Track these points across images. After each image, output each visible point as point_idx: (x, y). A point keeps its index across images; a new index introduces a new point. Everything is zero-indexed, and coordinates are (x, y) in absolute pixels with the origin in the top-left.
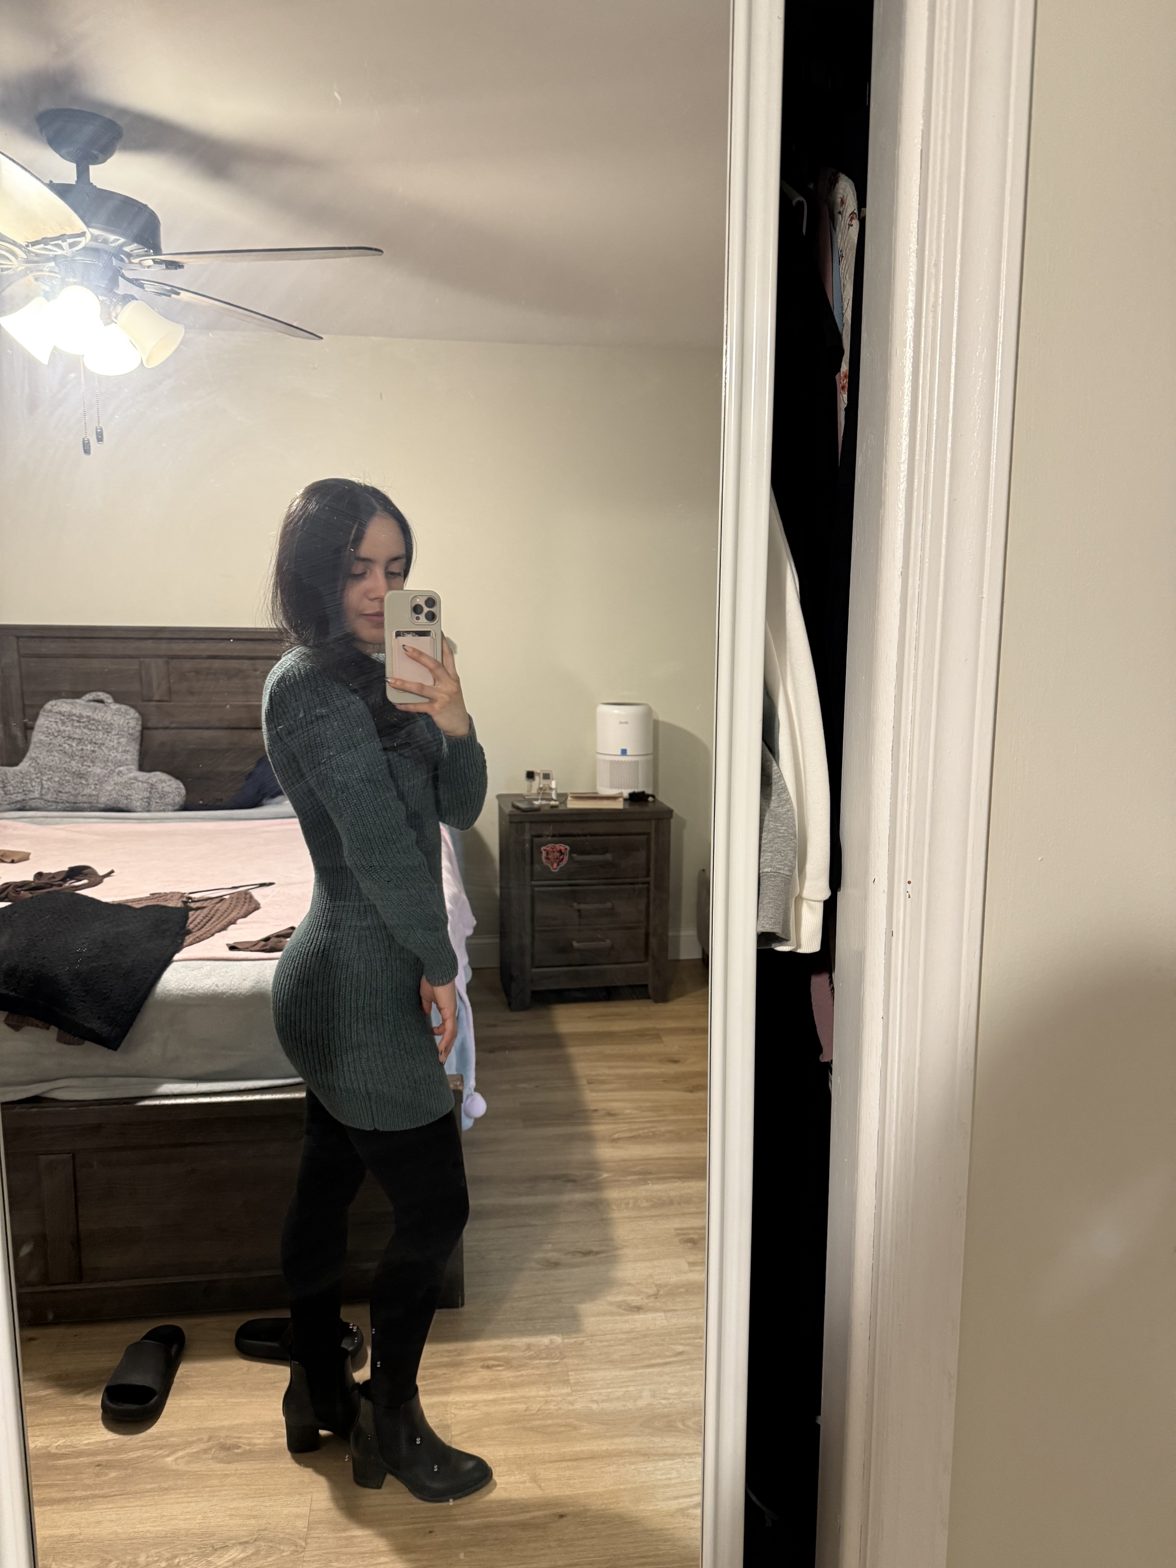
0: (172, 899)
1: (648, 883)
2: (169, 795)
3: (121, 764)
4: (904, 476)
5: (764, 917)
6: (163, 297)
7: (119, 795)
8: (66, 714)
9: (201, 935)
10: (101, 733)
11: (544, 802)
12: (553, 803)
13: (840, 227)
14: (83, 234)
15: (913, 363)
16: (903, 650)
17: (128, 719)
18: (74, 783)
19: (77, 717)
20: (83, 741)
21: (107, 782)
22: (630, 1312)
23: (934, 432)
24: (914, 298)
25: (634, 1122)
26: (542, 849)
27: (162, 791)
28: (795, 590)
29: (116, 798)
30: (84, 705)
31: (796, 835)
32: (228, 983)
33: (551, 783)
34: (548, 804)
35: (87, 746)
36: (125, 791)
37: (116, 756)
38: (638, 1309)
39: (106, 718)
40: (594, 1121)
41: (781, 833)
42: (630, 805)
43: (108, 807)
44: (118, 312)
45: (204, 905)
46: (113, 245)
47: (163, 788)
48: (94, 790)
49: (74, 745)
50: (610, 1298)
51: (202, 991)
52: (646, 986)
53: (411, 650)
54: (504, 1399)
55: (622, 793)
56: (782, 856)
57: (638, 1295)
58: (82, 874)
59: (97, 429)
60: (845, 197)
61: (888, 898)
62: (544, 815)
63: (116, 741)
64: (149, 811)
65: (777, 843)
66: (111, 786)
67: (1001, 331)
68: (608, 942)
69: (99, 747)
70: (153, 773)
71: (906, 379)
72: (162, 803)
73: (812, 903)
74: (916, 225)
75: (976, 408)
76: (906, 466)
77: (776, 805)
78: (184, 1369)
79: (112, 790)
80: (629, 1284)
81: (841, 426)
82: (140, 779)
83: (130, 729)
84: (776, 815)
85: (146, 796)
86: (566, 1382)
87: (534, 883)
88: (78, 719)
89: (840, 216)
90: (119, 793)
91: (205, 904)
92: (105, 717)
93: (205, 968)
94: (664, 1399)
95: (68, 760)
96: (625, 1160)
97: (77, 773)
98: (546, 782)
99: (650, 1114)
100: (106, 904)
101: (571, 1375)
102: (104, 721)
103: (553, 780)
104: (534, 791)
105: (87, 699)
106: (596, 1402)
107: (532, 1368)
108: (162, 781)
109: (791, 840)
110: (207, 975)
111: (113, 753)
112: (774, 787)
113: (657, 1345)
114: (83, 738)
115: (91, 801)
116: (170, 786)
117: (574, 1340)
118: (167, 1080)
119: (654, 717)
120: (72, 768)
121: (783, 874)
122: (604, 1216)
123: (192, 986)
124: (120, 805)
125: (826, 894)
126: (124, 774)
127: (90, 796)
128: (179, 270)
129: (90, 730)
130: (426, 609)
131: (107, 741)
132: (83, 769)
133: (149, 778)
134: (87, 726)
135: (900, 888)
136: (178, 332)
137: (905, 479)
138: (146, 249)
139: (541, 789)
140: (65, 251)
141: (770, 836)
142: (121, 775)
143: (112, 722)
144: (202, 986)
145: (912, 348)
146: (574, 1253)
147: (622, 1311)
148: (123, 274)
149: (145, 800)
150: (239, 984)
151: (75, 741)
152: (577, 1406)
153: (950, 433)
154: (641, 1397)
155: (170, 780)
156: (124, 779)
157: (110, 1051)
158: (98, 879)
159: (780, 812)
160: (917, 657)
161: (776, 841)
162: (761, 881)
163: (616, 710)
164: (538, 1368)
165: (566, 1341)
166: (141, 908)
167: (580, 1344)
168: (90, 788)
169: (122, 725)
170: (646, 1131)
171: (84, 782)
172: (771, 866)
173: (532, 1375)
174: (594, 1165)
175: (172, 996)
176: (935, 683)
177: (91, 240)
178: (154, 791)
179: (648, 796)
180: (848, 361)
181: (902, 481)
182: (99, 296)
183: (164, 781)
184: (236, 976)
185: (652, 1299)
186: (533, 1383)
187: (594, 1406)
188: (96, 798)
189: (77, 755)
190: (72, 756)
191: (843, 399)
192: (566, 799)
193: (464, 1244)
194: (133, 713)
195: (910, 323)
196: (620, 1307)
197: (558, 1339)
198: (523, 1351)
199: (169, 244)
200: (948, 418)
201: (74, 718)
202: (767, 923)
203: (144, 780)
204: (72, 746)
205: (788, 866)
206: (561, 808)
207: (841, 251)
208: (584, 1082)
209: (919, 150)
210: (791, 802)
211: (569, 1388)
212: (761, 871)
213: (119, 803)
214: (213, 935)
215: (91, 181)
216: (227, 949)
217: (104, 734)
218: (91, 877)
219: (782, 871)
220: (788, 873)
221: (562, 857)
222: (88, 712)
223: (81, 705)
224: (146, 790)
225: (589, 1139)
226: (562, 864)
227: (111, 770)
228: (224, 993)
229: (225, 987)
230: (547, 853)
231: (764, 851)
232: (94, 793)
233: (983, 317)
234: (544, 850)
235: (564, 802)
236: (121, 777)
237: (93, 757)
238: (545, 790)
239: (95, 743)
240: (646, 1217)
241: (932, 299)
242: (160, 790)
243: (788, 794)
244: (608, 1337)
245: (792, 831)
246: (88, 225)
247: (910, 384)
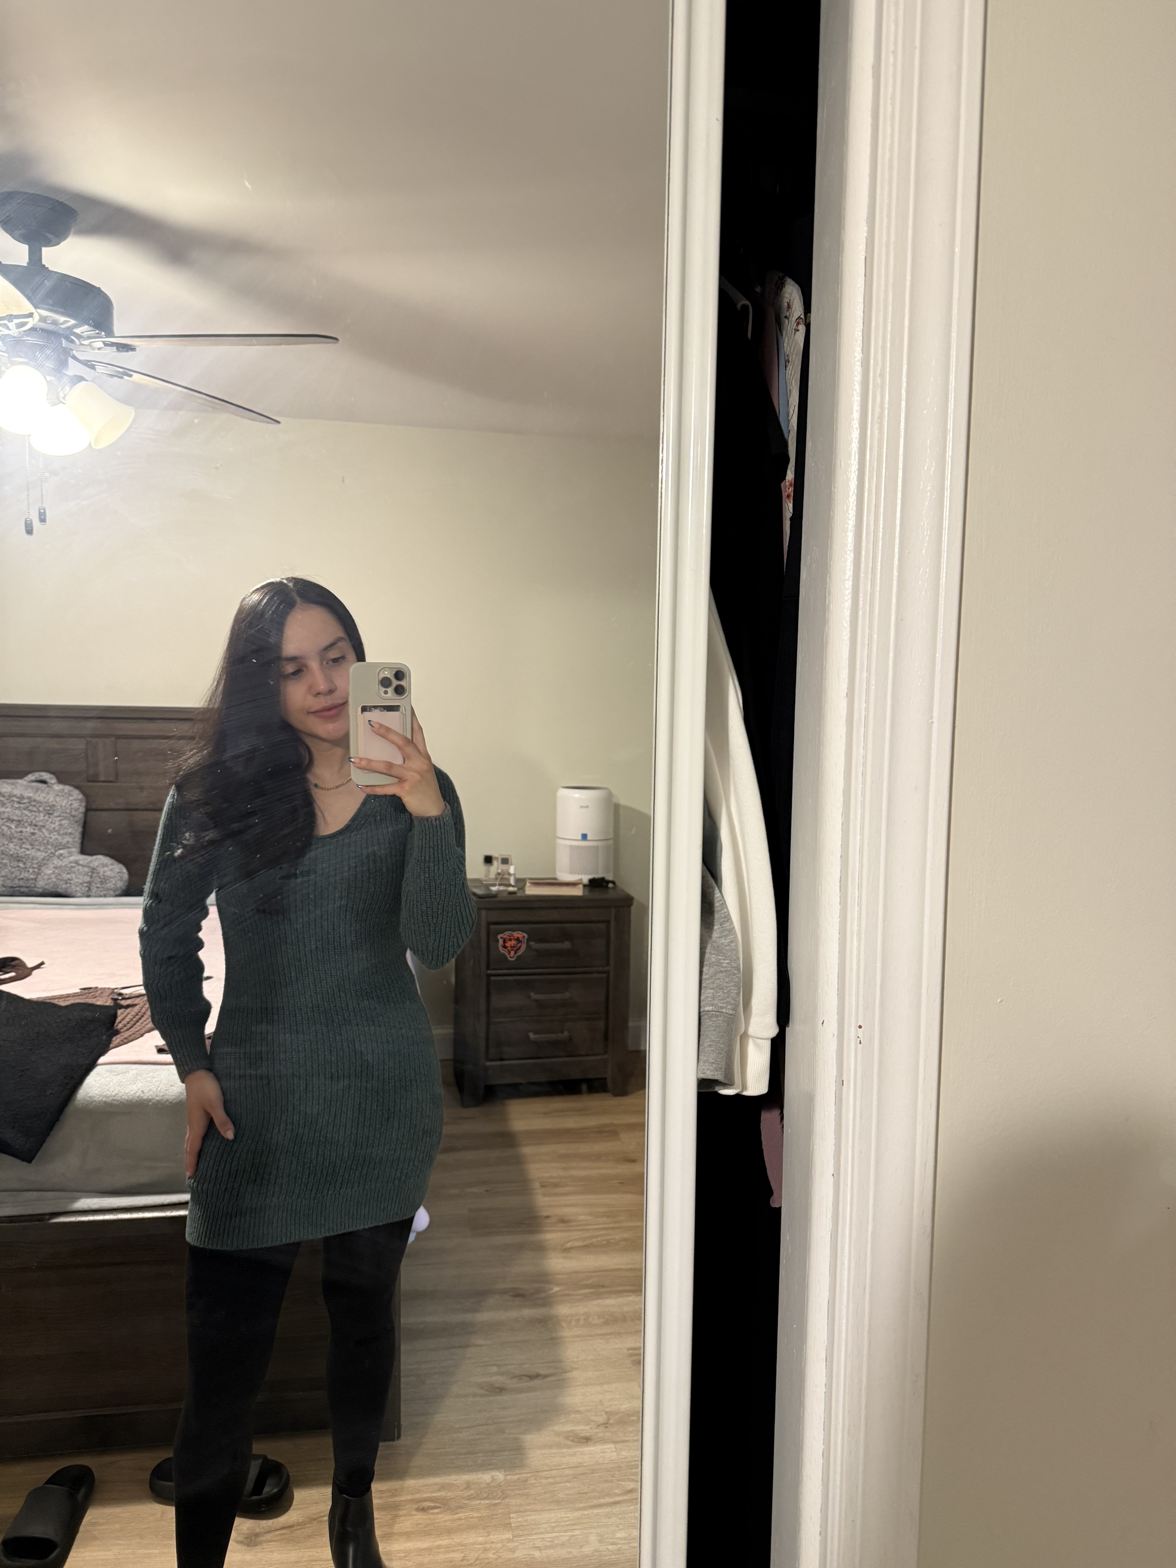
0: (102, 995)
1: (608, 973)
2: (111, 879)
3: (59, 846)
4: (849, 593)
5: (704, 1062)
6: (115, 378)
7: (58, 879)
8: (7, 794)
9: (130, 1036)
10: (42, 815)
11: (502, 888)
12: (511, 889)
13: (787, 332)
14: (31, 315)
15: (857, 476)
16: (850, 776)
17: (71, 800)
18: (11, 866)
19: (18, 798)
20: (22, 823)
21: (46, 866)
22: (578, 1444)
23: (880, 549)
24: (859, 408)
25: (588, 1230)
26: (499, 937)
27: (103, 875)
28: (738, 706)
29: (54, 882)
30: (25, 786)
31: (740, 969)
32: (154, 1089)
33: (509, 868)
34: (506, 891)
35: (26, 828)
36: (64, 875)
37: (57, 839)
38: (587, 1440)
39: (48, 800)
40: (545, 1229)
41: (723, 967)
42: (590, 891)
43: (46, 891)
44: (66, 393)
45: (135, 1003)
46: (63, 326)
47: (104, 872)
48: (31, 874)
49: (13, 826)
50: (556, 1428)
51: (126, 1098)
52: (605, 1079)
53: (377, 726)
54: (439, 1547)
55: (581, 880)
56: (725, 993)
57: (588, 1424)
58: (9, 965)
59: (39, 510)
60: (792, 302)
61: (838, 1042)
62: (501, 902)
63: (57, 823)
64: (88, 896)
65: (719, 979)
66: (50, 870)
67: (949, 445)
68: (566, 1033)
69: (40, 829)
70: (95, 857)
71: (851, 493)
72: (103, 888)
73: (759, 1041)
74: (860, 334)
75: (924, 524)
76: (851, 583)
77: (718, 936)
78: (93, 1516)
79: (51, 874)
80: (578, 1412)
81: (786, 535)
82: (81, 862)
83: (73, 810)
84: (718, 947)
85: (86, 881)
86: (507, 1526)
87: (489, 972)
88: (18, 800)
89: (787, 321)
90: (58, 877)
91: (137, 1001)
92: (48, 797)
93: (131, 1072)
94: (613, 1544)
95: (6, 843)
96: (578, 1272)
97: (15, 856)
98: (504, 867)
99: (605, 1219)
100: (30, 1002)
101: (513, 1518)
102: (46, 803)
103: (512, 865)
104: (492, 875)
105: (29, 780)
106: (539, 1549)
107: (472, 1510)
108: (104, 865)
109: (735, 974)
110: (133, 1080)
111: (54, 835)
112: (717, 916)
113: (606, 1481)
114: (23, 820)
115: (28, 885)
116: (112, 870)
117: (516, 1477)
118: (84, 1194)
119: (615, 800)
120: (10, 850)
121: (726, 1013)
122: (554, 1335)
123: (116, 1092)
124: (59, 890)
125: (774, 1031)
126: (64, 857)
127: (28, 880)
128: (130, 353)
129: (31, 811)
130: (395, 683)
131: (48, 823)
132: (21, 852)
133: (91, 862)
134: (28, 807)
135: (851, 1032)
136: (130, 413)
137: (850, 597)
138: (97, 331)
139: (499, 874)
140: (12, 331)
141: (711, 971)
142: (61, 858)
143: (54, 803)
144: (127, 1092)
145: (857, 461)
146: (520, 1377)
147: (569, 1443)
148: (73, 355)
149: (85, 885)
150: (166, 1090)
151: (14, 822)
152: (519, 1554)
153: (896, 550)
154: (587, 1543)
155: (112, 864)
156: (65, 862)
157: (25, 1163)
158: (26, 972)
159: (722, 943)
160: (864, 783)
161: (718, 977)
162: (702, 1021)
163: (577, 794)
164: (478, 1510)
165: (508, 1477)
166: (67, 1007)
167: (524, 1482)
168: (28, 871)
169: (65, 806)
170: (599, 1239)
171: (21, 865)
172: (712, 1005)
173: (471, 1518)
174: (543, 1278)
175: (94, 1103)
176: (884, 813)
177: (39, 321)
178: (94, 875)
179: (608, 882)
180: (793, 469)
181: (846, 598)
182: (47, 377)
183: (106, 865)
184: (163, 1082)
185: (602, 1428)
186: (471, 1528)
187: (537, 1554)
188: (33, 882)
189: (15, 838)
190: (10, 839)
191: (788, 508)
192: (525, 884)
193: (402, 1368)
194: (76, 794)
195: (855, 434)
196: (567, 1438)
197: (500, 1476)
198: (461, 1491)
199: (121, 327)
200: (895, 534)
201: (15, 799)
202: (708, 1069)
203: (85, 864)
204: (10, 828)
205: (731, 1004)
206: (519, 894)
207: (787, 356)
208: (536, 1185)
209: (864, 257)
210: (735, 933)
211: (511, 1532)
212: (702, 1010)
213: (58, 888)
214: (142, 1035)
215: (43, 263)
216: (155, 1051)
217: (45, 816)
218: (19, 969)
219: (724, 1010)
220: (731, 1012)
221: (519, 945)
222: (30, 793)
223: (22, 785)
224: (86, 874)
225: (541, 1249)
226: (519, 953)
227: (52, 853)
228: (150, 1100)
229: (150, 1093)
230: (505, 942)
231: (705, 987)
232: (32, 876)
233: (931, 430)
234: (501, 938)
235: (522, 888)
236: (62, 860)
237: (32, 840)
238: (503, 875)
239: (36, 826)
240: (598, 1335)
241: (878, 410)
242: (101, 875)
243: (732, 923)
244: (554, 1473)
245: (735, 965)
246: (36, 307)
247: (854, 497)
